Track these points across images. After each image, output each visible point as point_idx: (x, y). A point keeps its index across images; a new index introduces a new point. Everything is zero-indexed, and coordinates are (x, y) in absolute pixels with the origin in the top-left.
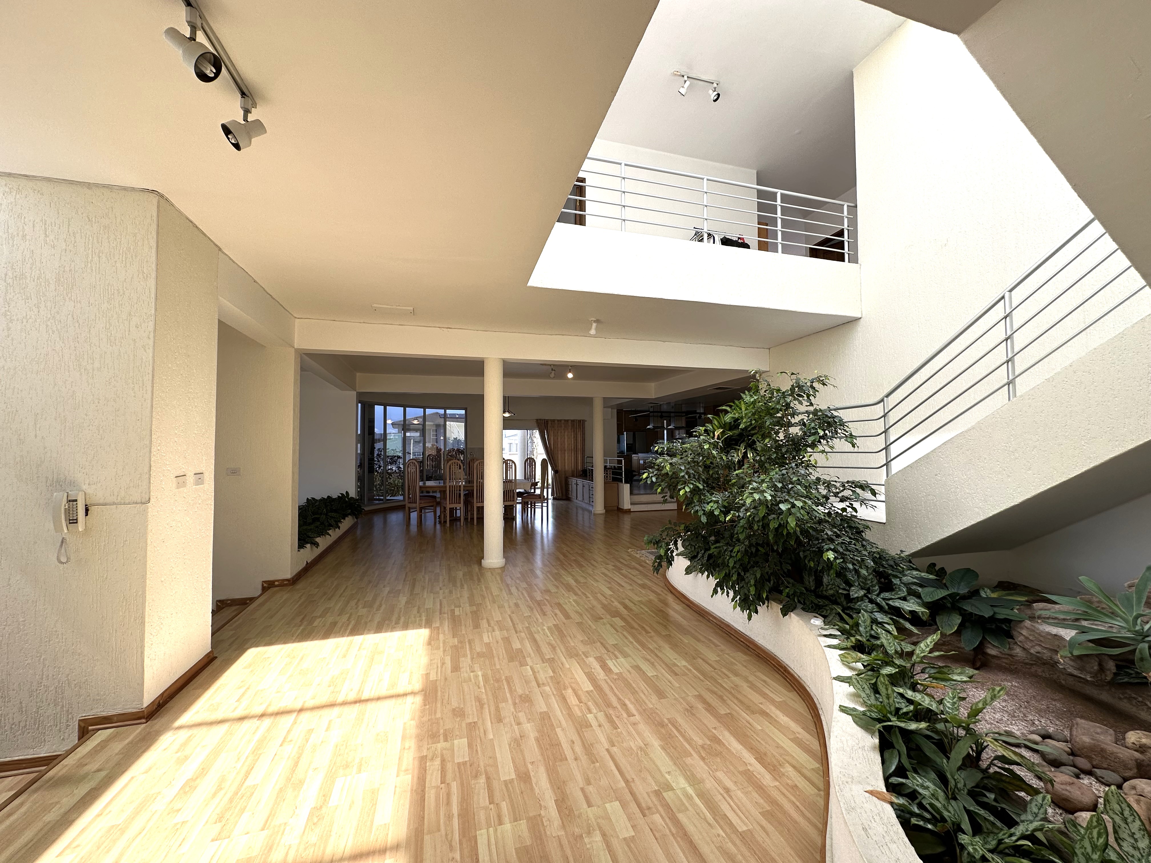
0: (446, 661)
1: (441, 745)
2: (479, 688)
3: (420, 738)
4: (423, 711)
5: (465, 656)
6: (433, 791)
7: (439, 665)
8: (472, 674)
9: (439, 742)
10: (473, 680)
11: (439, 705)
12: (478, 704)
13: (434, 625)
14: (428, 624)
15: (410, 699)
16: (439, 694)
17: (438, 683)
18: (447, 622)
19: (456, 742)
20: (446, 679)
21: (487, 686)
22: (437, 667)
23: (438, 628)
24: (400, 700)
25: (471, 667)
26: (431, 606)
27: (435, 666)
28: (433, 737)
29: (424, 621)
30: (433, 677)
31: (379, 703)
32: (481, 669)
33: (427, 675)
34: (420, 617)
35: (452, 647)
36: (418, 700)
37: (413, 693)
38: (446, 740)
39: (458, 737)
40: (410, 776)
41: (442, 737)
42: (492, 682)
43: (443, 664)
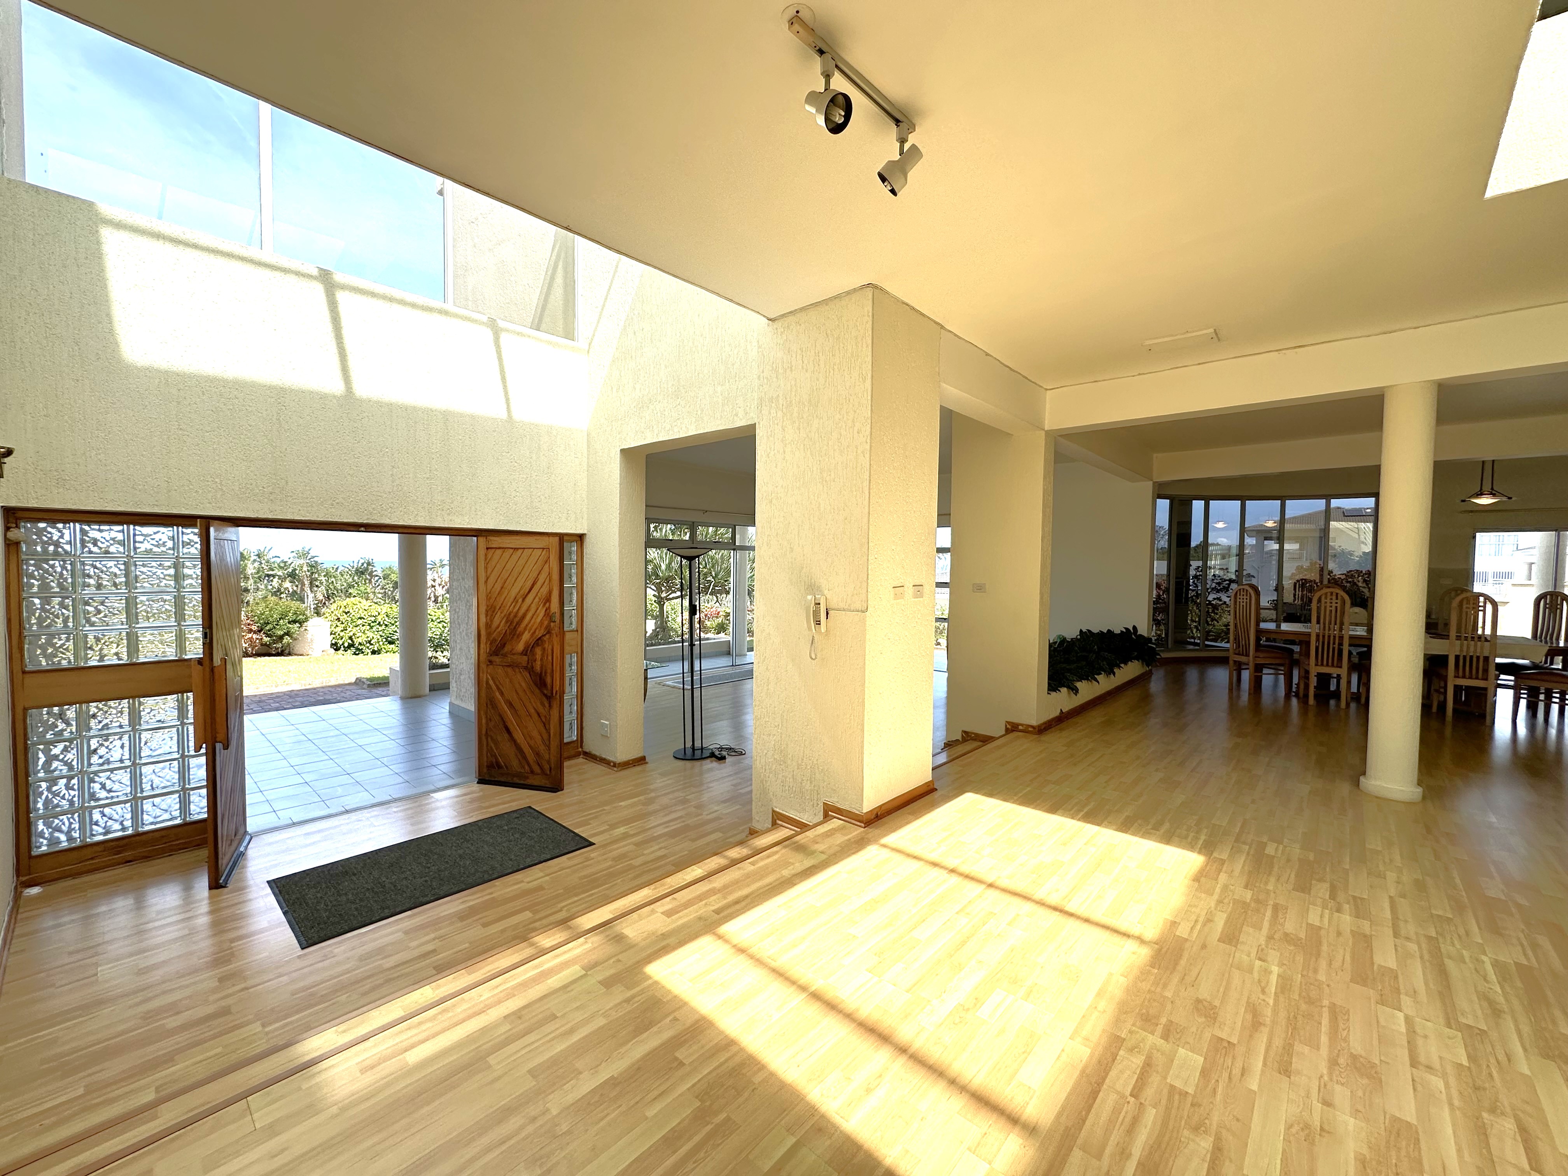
0: (1216, 919)
1: (1153, 1040)
2: (1263, 992)
3: (1123, 1010)
4: (1143, 974)
5: (1258, 927)
6: (1113, 1097)
7: (1201, 919)
8: (1258, 963)
9: (1152, 1033)
10: (1256, 975)
11: (1175, 979)
12: (1249, 1017)
13: (1215, 855)
14: (1207, 849)
15: (1132, 945)
16: (1183, 962)
17: (1187, 945)
18: (1243, 858)
19: (1182, 1051)
20: (1204, 946)
21: (1281, 999)
22: (1196, 921)
23: (1223, 862)
24: (1117, 939)
25: (1260, 950)
26: (1224, 824)
27: (1194, 918)
28: (1148, 1020)
29: (1201, 842)
30: (1183, 931)
31: (1086, 926)
32: (1281, 964)
33: (1174, 924)
34: (1197, 833)
35: (1235, 902)
36: (1144, 953)
37: (1141, 940)
38: (1165, 1036)
39: (1187, 1046)
40: (1089, 1051)
41: (1160, 1029)
42: (1296, 997)
43: (1209, 920)
